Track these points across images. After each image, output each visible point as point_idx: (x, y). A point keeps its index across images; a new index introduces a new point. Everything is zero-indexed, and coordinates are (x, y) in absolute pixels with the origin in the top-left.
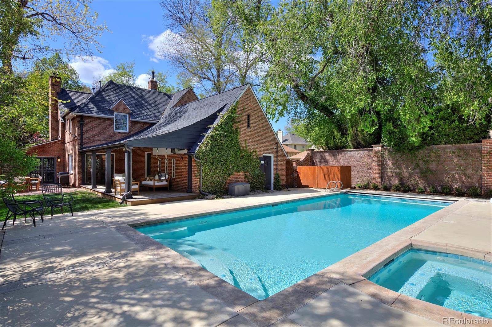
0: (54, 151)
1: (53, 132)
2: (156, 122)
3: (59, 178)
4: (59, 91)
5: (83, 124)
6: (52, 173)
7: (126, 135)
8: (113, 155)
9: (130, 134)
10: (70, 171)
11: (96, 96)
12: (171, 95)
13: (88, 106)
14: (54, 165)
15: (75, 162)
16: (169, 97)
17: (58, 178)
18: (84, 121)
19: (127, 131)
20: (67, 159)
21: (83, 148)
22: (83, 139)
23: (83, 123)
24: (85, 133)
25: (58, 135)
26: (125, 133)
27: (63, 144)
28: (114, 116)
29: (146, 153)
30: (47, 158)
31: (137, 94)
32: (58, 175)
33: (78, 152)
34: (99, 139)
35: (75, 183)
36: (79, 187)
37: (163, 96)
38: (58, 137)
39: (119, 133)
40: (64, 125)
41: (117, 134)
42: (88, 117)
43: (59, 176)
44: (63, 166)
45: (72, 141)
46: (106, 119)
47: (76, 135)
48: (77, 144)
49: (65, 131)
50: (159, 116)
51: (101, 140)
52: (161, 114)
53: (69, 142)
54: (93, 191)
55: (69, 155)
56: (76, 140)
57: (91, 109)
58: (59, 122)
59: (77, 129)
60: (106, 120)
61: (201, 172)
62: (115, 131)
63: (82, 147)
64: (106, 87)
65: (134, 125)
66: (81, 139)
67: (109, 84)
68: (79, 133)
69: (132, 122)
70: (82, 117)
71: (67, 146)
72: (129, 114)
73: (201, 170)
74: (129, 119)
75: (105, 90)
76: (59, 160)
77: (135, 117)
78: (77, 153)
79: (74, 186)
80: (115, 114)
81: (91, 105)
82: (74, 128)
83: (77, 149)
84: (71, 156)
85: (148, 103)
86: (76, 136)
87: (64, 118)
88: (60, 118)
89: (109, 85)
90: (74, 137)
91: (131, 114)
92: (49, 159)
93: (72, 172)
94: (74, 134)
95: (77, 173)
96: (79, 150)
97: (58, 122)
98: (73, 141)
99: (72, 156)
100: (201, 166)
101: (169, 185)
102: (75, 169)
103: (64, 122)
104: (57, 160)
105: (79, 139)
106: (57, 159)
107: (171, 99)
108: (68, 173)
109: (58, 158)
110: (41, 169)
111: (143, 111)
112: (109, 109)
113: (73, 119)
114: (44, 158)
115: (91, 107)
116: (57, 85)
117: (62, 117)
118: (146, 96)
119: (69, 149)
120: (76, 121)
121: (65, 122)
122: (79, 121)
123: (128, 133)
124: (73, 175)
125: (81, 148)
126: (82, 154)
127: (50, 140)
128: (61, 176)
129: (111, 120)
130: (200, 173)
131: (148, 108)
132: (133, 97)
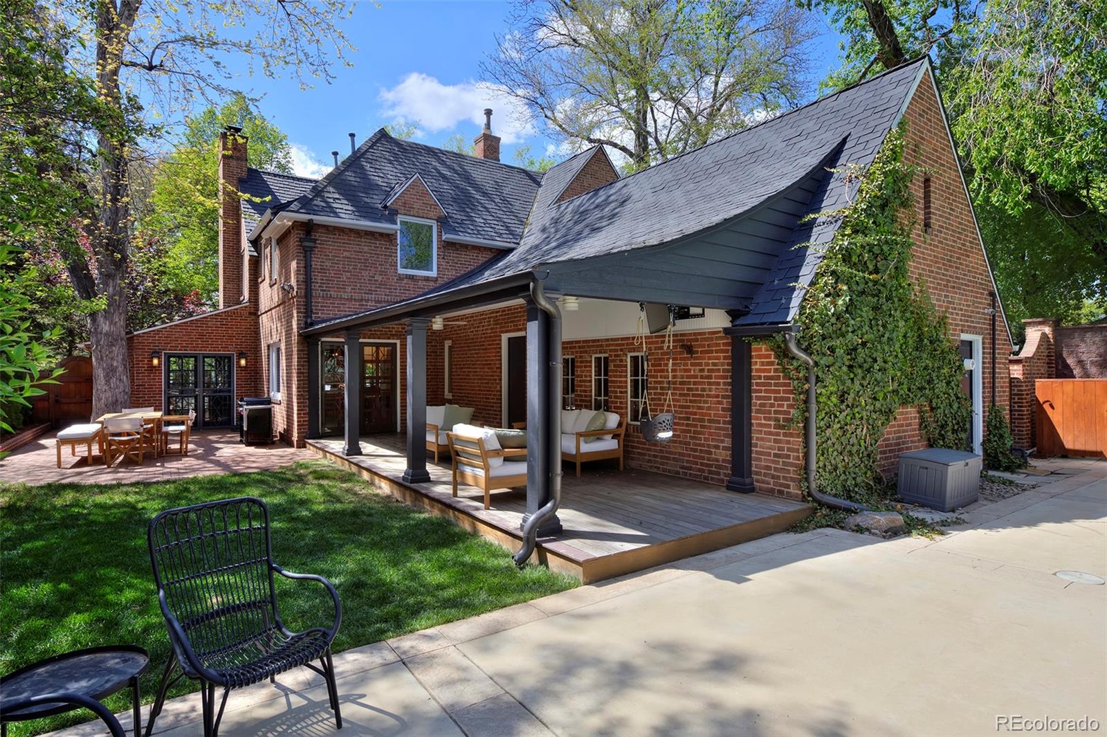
0: (231, 337)
1: (227, 286)
2: (512, 245)
3: (245, 414)
4: (244, 175)
5: (311, 249)
6: (225, 397)
7: (432, 284)
8: (396, 344)
9: (440, 282)
10: (272, 394)
11: (345, 170)
12: (538, 174)
13: (327, 195)
14: (230, 376)
15: (289, 366)
16: (534, 179)
17: (242, 416)
18: (314, 241)
19: (433, 273)
20: (264, 359)
21: (312, 324)
22: (311, 295)
23: (311, 244)
24: (317, 278)
25: (240, 292)
26: (427, 279)
27: (253, 317)
28: (398, 226)
29: (505, 337)
30: (213, 357)
31: (454, 169)
32: (241, 406)
33: (299, 335)
34: (356, 296)
35: (288, 431)
36: (302, 445)
37: (518, 176)
38: (242, 298)
39: (412, 277)
40: (256, 264)
41: (405, 281)
42: (326, 228)
43: (245, 409)
44: (254, 380)
45: (278, 306)
46: (377, 236)
47: (293, 282)
48: (295, 312)
49: (260, 280)
50: (518, 230)
51: (362, 300)
52: (523, 223)
53: (271, 310)
54: (354, 469)
55: (269, 346)
56: (293, 298)
57: (335, 205)
58: (242, 257)
59: (294, 265)
60: (376, 239)
61: (814, 407)
62: (401, 271)
63: (309, 321)
64: (371, 147)
65: (453, 255)
66: (306, 296)
67: (379, 139)
68: (301, 277)
69: (448, 246)
70: (308, 228)
71: (264, 320)
72: (439, 220)
73: (814, 400)
74: (440, 236)
75: (368, 155)
76: (243, 362)
77: (454, 231)
78: (295, 338)
79: (285, 440)
80: (400, 218)
81: (332, 194)
82: (284, 265)
83: (295, 326)
84: (275, 349)
85: (485, 194)
86: (291, 287)
87: (255, 243)
88: (246, 245)
89: (376, 142)
90: (286, 291)
91: (443, 222)
92: (219, 359)
93: (279, 396)
94: (287, 279)
95: (295, 400)
96: (302, 328)
97: (240, 257)
98: (283, 303)
99: (279, 350)
100: (813, 380)
101: (625, 451)
102: (289, 387)
103: (255, 254)
104: (238, 362)
105: (301, 297)
106: (239, 359)
107: (539, 185)
108: (269, 402)
109: (241, 355)
110: (196, 387)
111: (473, 215)
112: (385, 207)
113: (282, 240)
114: (204, 357)
115: (334, 199)
116: (238, 159)
117: (251, 242)
118: (478, 175)
119: (271, 328)
120: (293, 241)
121: (259, 254)
122: (301, 240)
123: (435, 280)
124: (283, 408)
125: (306, 323)
126: (308, 340)
127: (221, 307)
128: (250, 410)
129: (389, 237)
130: (807, 410)
131: (485, 208)
132: (444, 177)
